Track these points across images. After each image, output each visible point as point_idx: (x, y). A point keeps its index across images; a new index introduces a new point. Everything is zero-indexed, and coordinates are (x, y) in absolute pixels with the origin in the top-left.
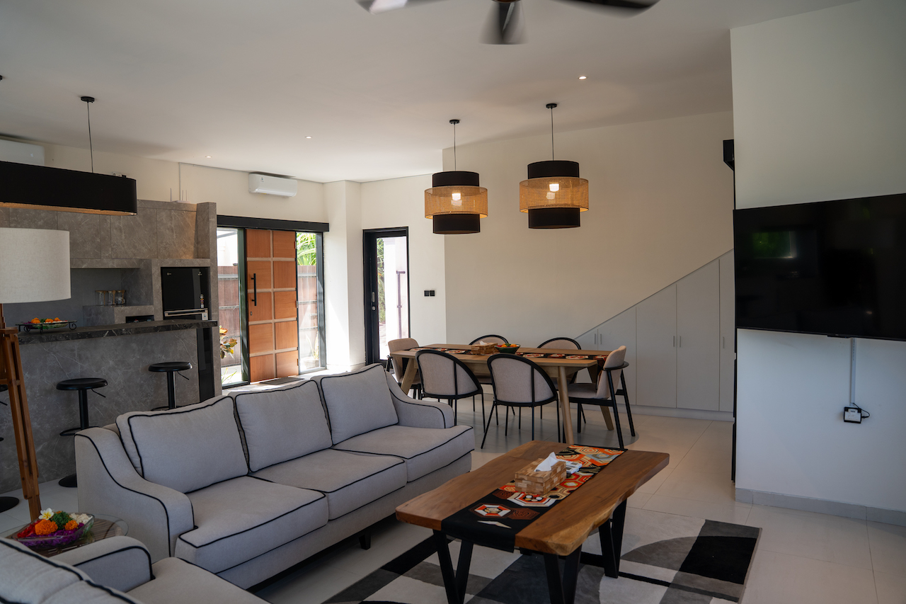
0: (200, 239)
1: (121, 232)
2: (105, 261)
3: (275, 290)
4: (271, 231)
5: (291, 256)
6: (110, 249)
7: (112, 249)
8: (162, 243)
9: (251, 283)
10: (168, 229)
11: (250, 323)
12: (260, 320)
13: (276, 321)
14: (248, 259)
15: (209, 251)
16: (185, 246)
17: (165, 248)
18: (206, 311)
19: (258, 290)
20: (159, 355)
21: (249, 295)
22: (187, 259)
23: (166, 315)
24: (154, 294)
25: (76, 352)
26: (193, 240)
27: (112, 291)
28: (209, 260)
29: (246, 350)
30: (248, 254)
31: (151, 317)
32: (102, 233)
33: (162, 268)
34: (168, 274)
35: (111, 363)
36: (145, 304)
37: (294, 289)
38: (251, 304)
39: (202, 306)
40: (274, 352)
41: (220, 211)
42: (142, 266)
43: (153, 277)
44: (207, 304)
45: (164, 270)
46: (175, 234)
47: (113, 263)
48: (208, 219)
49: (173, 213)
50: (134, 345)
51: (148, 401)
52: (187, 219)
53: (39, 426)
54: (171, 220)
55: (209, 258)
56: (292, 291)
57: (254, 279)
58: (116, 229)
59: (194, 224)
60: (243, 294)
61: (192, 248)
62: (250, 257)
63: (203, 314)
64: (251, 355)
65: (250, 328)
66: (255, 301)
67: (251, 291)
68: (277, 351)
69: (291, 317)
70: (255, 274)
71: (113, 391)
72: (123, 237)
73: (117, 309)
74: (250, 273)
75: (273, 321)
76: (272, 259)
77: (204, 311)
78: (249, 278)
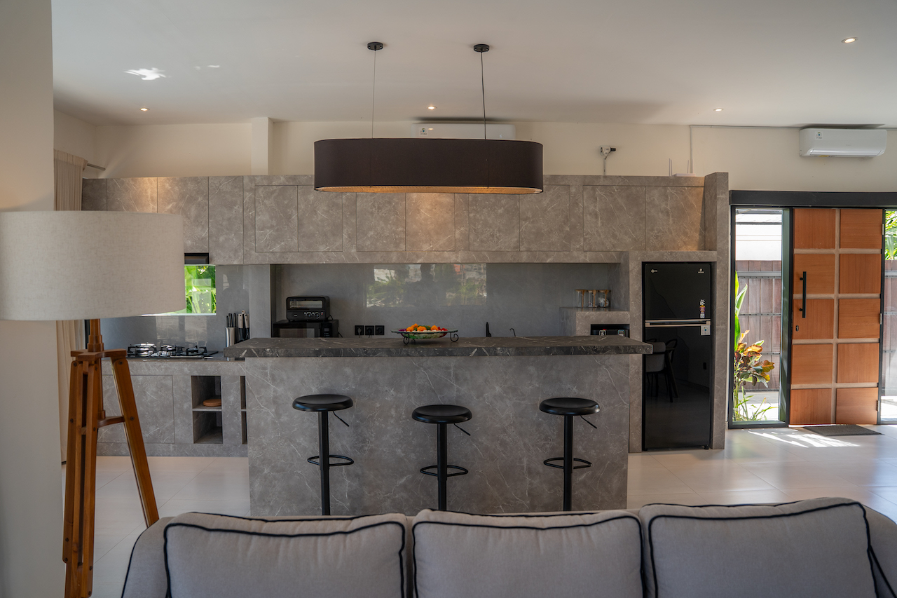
0: (707, 225)
1: (597, 217)
2: (575, 254)
3: (841, 296)
4: (837, 211)
5: (873, 246)
6: (582, 239)
7: (585, 239)
8: (652, 230)
9: (798, 285)
10: (662, 212)
11: (794, 342)
12: (812, 338)
13: (840, 341)
14: (796, 251)
15: (716, 240)
16: (685, 234)
17: (657, 237)
18: (709, 323)
19: (809, 296)
20: (569, 386)
21: (795, 302)
22: (688, 250)
23: (648, 325)
24: (631, 296)
25: (452, 371)
26: (698, 226)
27: (592, 290)
28: (714, 253)
29: (787, 378)
30: (796, 244)
31: (624, 327)
32: (573, 220)
33: (644, 264)
34: (653, 271)
35: (498, 389)
36: (619, 310)
37: (877, 295)
38: (797, 315)
39: (702, 315)
40: (833, 385)
41: (733, 185)
42: (622, 261)
43: (631, 275)
44: (710, 314)
45: (645, 266)
46: (671, 219)
47: (586, 256)
48: (716, 195)
49: (669, 190)
50: (532, 369)
51: (548, 446)
52: (690, 198)
53: (403, 455)
54: (667, 200)
55: (715, 250)
56: (872, 298)
57: (804, 279)
58: (590, 214)
59: (701, 204)
60: (787, 300)
61: (697, 236)
62: (798, 248)
63: (703, 327)
64: (793, 386)
65: (794, 348)
66: (803, 310)
67: (798, 296)
68: (839, 385)
69: (869, 336)
70: (805, 273)
71: (498, 426)
72: (600, 224)
73: (580, 314)
74: (798, 270)
75: (835, 341)
76: (837, 251)
77: (704, 323)
78: (796, 278)
